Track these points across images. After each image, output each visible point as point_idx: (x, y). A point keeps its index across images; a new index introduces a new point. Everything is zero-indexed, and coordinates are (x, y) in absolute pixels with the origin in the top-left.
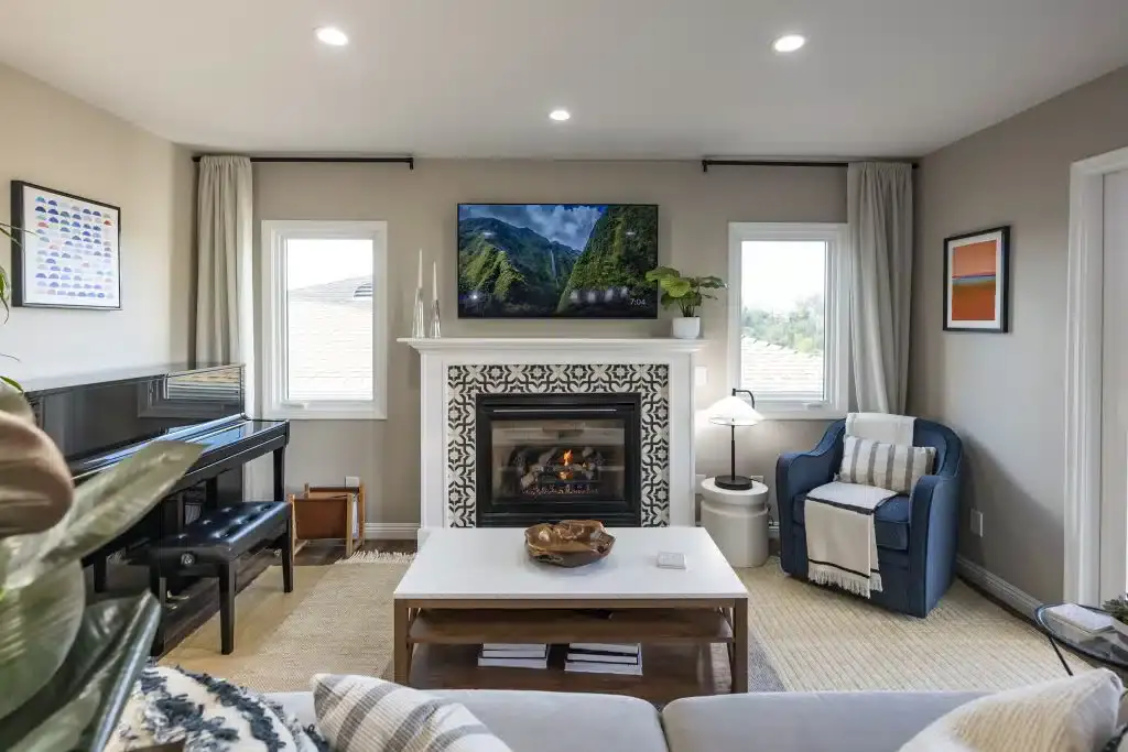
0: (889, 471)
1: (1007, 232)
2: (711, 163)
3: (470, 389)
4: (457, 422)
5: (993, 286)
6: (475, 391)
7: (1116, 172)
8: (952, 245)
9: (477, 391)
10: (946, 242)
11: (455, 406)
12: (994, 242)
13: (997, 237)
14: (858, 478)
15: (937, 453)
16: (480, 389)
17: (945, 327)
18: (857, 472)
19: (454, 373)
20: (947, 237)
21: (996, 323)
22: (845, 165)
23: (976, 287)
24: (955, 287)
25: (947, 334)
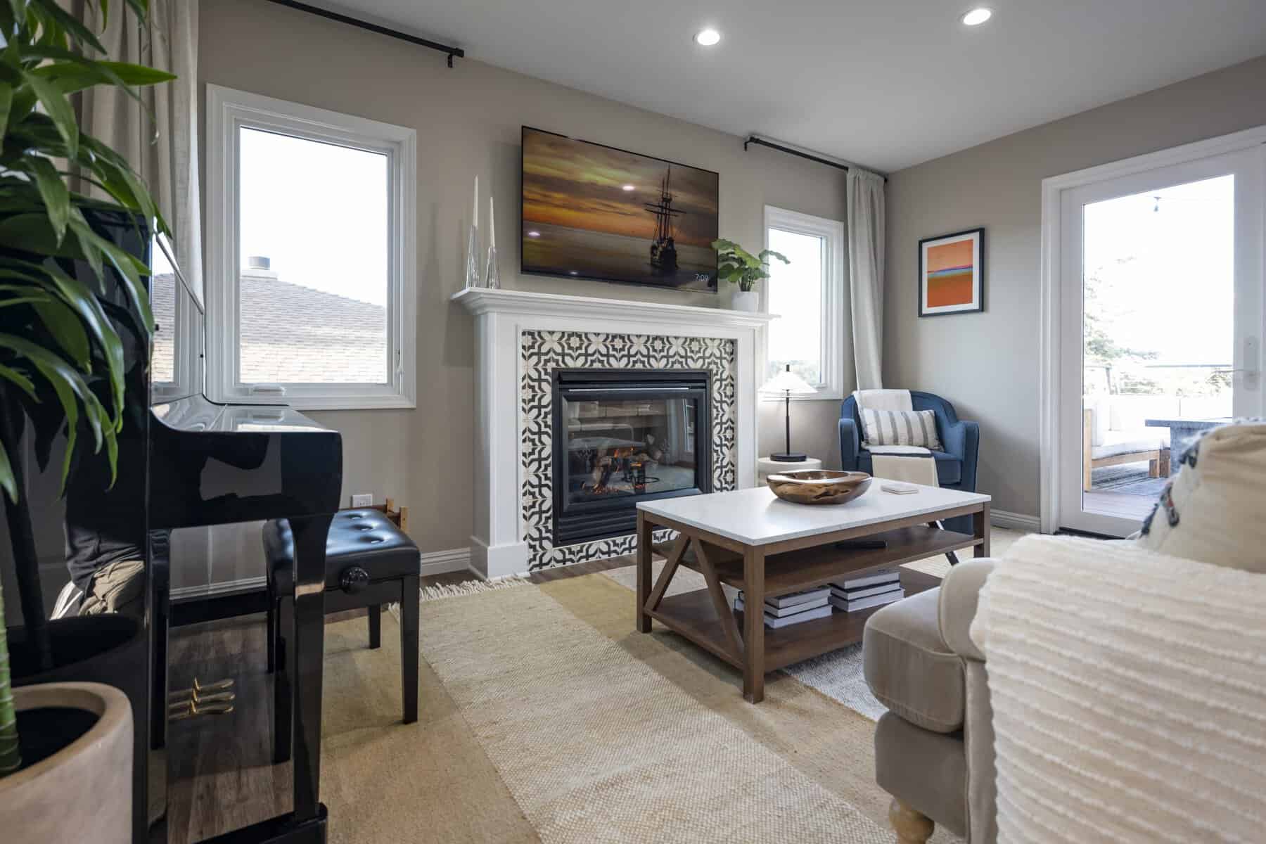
0: (910, 430)
1: (982, 231)
2: (757, 141)
3: (547, 361)
4: (532, 404)
5: (970, 276)
6: (552, 365)
7: (1071, 188)
8: (926, 246)
9: (554, 365)
10: (921, 243)
11: (531, 384)
12: (971, 241)
13: (975, 237)
14: (885, 441)
15: (935, 413)
16: (557, 362)
17: (921, 315)
18: (884, 435)
19: (528, 341)
20: (920, 239)
21: (975, 305)
22: (846, 169)
23: (954, 278)
24: (929, 281)
25: (922, 320)
